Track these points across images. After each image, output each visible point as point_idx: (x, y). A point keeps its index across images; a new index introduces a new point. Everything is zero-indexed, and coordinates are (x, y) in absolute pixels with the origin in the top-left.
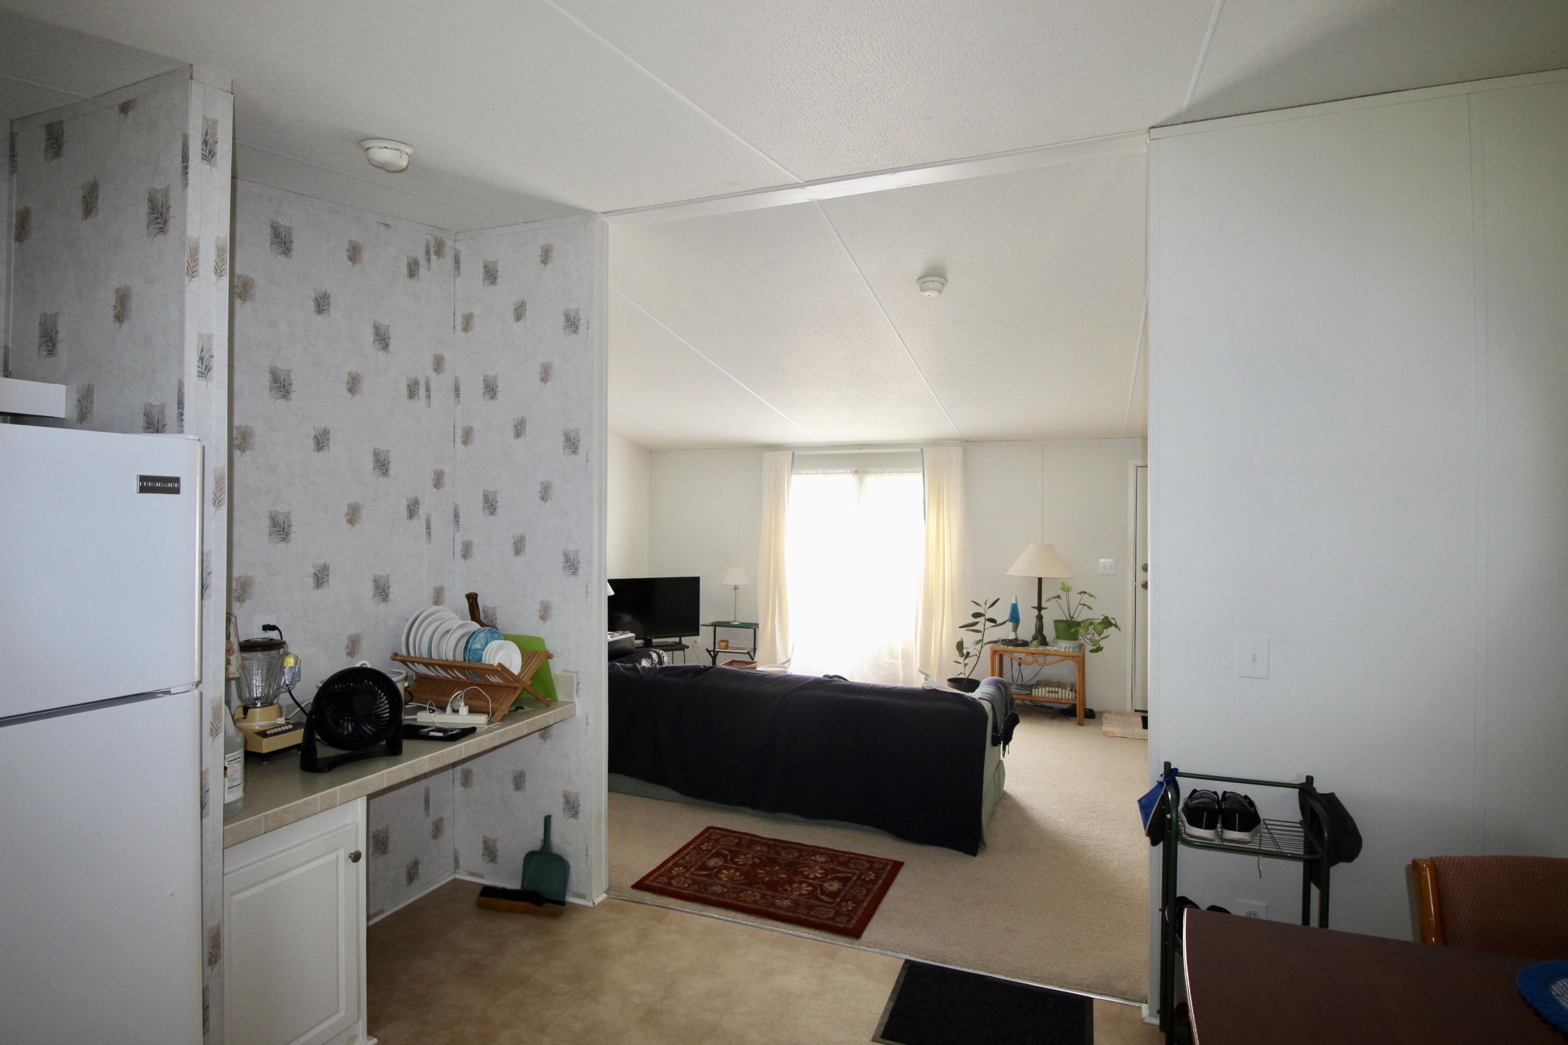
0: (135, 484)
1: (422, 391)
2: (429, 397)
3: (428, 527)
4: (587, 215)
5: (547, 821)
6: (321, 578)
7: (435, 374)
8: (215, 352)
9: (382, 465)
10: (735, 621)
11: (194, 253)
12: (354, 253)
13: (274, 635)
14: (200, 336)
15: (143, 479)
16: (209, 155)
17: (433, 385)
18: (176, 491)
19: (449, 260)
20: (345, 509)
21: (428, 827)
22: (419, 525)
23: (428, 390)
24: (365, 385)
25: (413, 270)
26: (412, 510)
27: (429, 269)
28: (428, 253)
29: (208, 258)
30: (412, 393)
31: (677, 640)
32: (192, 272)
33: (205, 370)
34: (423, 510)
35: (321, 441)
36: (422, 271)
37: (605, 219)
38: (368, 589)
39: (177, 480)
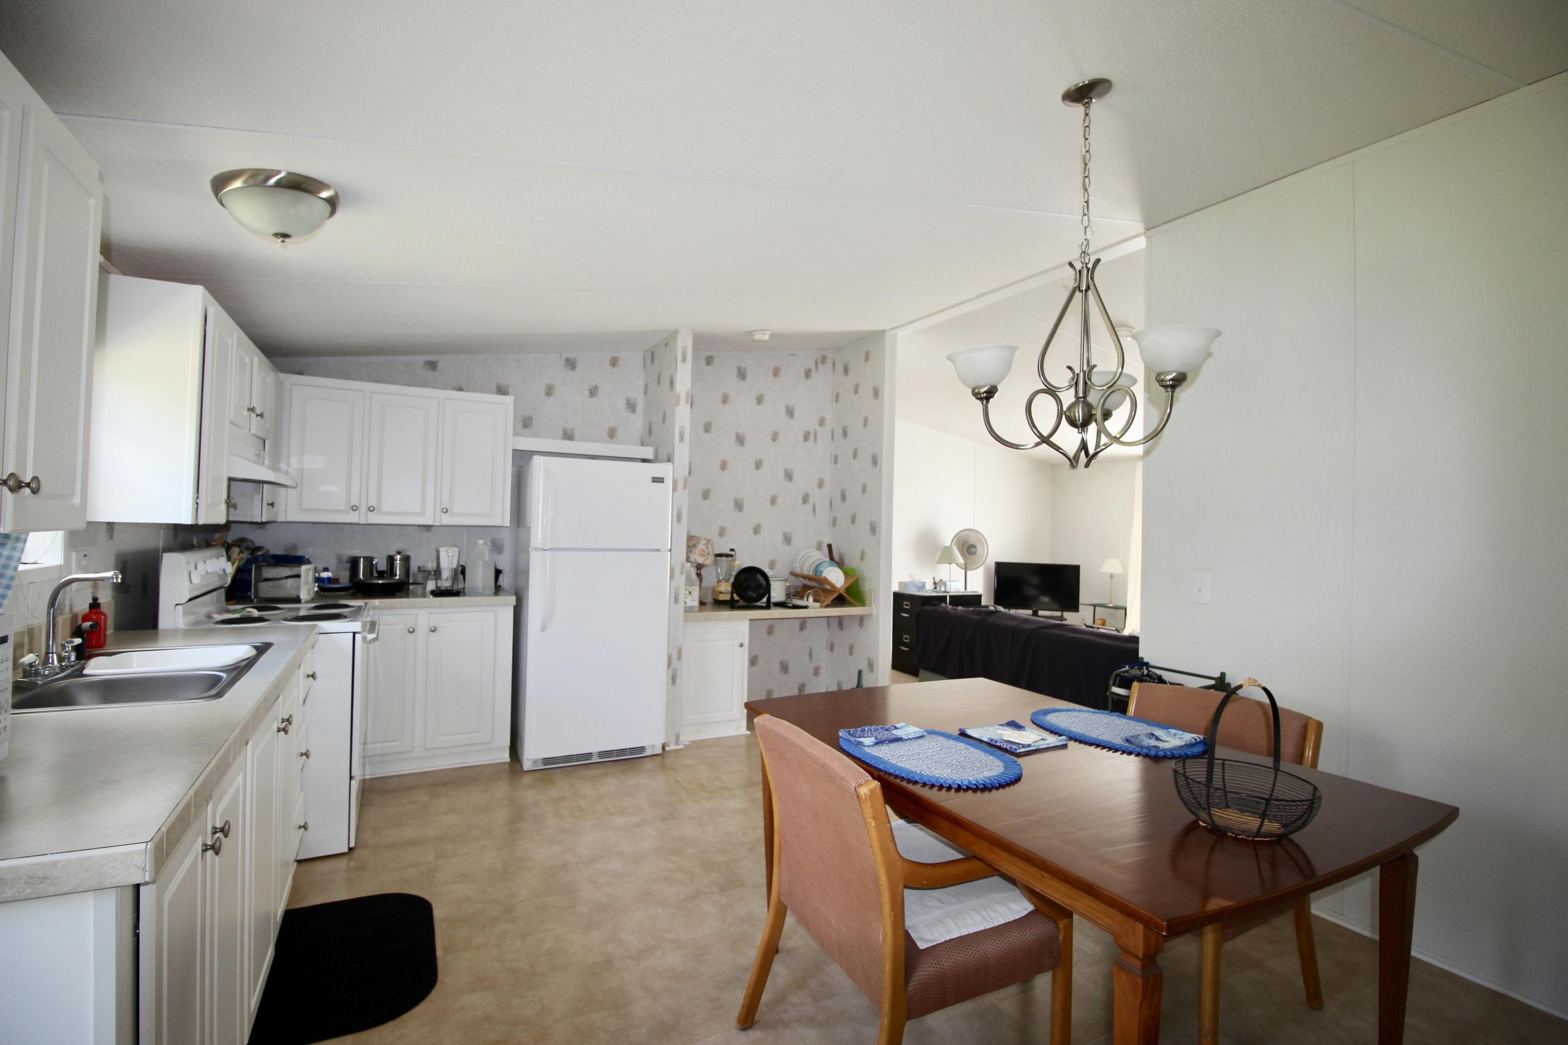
0: (650, 480)
1: (812, 437)
2: (816, 440)
3: (814, 508)
4: (882, 333)
5: (860, 672)
6: (757, 530)
7: (820, 427)
8: (685, 432)
9: (789, 476)
10: (1110, 603)
11: (678, 397)
12: (776, 372)
13: (733, 553)
14: (680, 427)
15: (653, 478)
16: (684, 359)
17: (819, 433)
18: (663, 482)
19: (830, 364)
20: (769, 498)
21: (811, 670)
22: (809, 507)
23: (815, 436)
24: (781, 437)
25: (808, 374)
26: (805, 499)
27: (818, 372)
28: (816, 364)
29: (683, 398)
30: (806, 437)
31: (1058, 614)
32: (678, 404)
33: (682, 439)
34: (811, 500)
35: (758, 465)
36: (813, 374)
37: (893, 332)
38: (780, 538)
39: (663, 478)
